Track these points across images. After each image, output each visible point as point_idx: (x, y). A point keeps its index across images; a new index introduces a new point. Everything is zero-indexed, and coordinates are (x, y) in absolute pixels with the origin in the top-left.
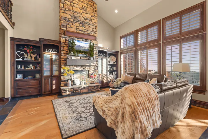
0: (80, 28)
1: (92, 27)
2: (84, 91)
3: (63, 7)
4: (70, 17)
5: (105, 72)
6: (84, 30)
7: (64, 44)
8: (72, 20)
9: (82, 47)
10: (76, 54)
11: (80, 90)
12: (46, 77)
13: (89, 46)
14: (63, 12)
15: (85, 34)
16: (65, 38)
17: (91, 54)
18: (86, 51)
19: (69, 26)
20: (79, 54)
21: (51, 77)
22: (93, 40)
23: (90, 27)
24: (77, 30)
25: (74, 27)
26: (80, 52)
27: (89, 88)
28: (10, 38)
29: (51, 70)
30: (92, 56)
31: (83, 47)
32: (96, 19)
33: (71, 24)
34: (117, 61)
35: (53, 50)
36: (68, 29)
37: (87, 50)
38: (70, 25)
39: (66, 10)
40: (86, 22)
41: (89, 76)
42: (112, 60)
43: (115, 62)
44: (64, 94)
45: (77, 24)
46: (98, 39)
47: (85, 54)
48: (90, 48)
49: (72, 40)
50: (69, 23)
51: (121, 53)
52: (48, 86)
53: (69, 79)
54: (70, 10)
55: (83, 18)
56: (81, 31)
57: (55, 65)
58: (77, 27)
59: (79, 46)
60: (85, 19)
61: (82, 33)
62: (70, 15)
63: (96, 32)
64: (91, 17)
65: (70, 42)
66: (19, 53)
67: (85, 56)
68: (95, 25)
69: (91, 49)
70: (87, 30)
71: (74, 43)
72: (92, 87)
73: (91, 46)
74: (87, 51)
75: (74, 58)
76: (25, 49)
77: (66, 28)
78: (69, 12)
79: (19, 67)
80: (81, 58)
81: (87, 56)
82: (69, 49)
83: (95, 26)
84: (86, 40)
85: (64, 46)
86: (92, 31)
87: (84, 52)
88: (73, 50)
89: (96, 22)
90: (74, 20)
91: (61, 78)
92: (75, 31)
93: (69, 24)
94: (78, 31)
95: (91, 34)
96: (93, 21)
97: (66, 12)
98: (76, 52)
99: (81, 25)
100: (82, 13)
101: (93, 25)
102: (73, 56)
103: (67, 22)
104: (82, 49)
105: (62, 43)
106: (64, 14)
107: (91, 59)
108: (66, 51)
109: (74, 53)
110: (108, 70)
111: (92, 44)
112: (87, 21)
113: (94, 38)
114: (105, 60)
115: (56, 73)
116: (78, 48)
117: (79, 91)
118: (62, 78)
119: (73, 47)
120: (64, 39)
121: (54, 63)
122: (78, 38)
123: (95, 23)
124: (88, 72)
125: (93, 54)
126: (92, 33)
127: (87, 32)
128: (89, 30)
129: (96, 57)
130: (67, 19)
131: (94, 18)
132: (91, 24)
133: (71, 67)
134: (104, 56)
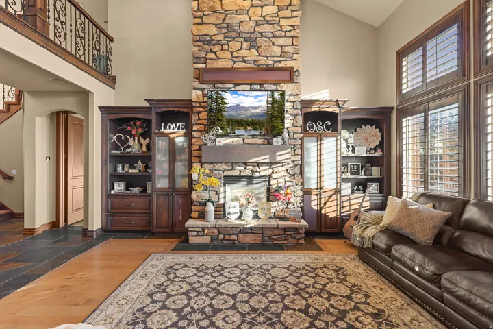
0: (244, 53)
1: (281, 41)
2: (250, 239)
3: (198, 9)
4: (213, 30)
5: (330, 183)
6: (254, 58)
7: (200, 107)
8: (220, 37)
9: (244, 107)
10: (229, 130)
11: (237, 235)
12: (161, 190)
13: (268, 101)
14: (198, 24)
15: (259, 69)
16: (202, 90)
17: (274, 128)
18: (257, 119)
19: (213, 56)
20: (236, 131)
21: (173, 190)
22: (285, 81)
23: (273, 44)
24: (235, 62)
25: (227, 55)
26: (240, 123)
27: (267, 232)
28: (100, 108)
29: (172, 176)
30: (280, 134)
31: (247, 109)
32: (295, 14)
33: (217, 48)
34: (384, 144)
35: (178, 124)
36: (210, 65)
37: (261, 115)
38: (215, 53)
39: (204, 15)
40: (261, 33)
41: (272, 195)
42: (361, 143)
43: (375, 149)
44: (192, 240)
45: (235, 45)
46: (301, 79)
47: (255, 129)
48: (273, 107)
49: (217, 93)
50: (212, 47)
51: (403, 113)
52: (164, 212)
53: (208, 201)
54: (214, 12)
55: (253, 24)
56: (244, 61)
57: (181, 161)
58: (235, 54)
59: (237, 107)
60: (258, 24)
61: (250, 66)
62: (216, 25)
63: (295, 56)
64: (279, 10)
65: (211, 98)
66: (119, 138)
67: (257, 133)
68: (293, 33)
69: (276, 112)
70: (263, 54)
71: (222, 99)
72: (276, 232)
73: (274, 101)
74: (261, 119)
75: (221, 142)
76: (129, 128)
77: (205, 63)
78: (212, 19)
79: (120, 169)
80: (246, 141)
81: (260, 133)
82: (209, 119)
83: (293, 37)
84: (261, 85)
85: (199, 113)
86: (281, 56)
87: (253, 123)
88: (219, 120)
89: (296, 21)
90: (225, 37)
91: (192, 195)
92: (229, 65)
93: (211, 51)
94: (236, 66)
95: (277, 65)
96: (283, 22)
97: (205, 20)
98: (228, 125)
99: (245, 45)
100: (248, 10)
101: (285, 36)
102: (219, 136)
103: (207, 47)
104: (244, 116)
105: (194, 105)
106: (200, 27)
107: (275, 144)
108: (205, 125)
109: (222, 128)
110: (348, 175)
111: (277, 95)
112: (266, 28)
113: (286, 75)
114: (329, 143)
115: (182, 183)
116: (232, 113)
117: (234, 237)
118: (194, 196)
119: (219, 111)
120: (200, 93)
121: (177, 157)
122: (237, 85)
123: (293, 26)
125: (283, 125)
126: (280, 62)
127: (263, 62)
128: (272, 53)
129: (296, 136)
130: (208, 38)
131: (288, 13)
132: (277, 33)
133: (217, 166)
134: (328, 128)
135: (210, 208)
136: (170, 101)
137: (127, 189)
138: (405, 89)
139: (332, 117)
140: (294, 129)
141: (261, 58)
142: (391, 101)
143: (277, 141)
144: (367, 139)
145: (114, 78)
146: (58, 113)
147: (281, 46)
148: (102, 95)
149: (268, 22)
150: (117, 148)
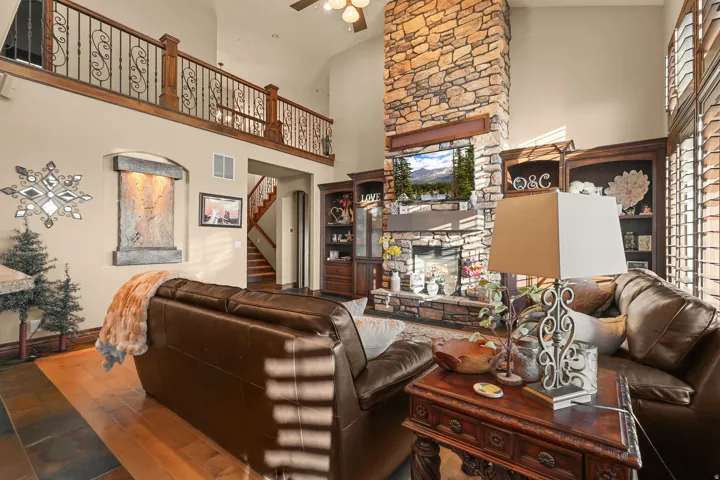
0: (433, 110)
1: (475, 85)
2: (430, 314)
3: (390, 77)
4: (404, 94)
6: (442, 113)
7: (390, 175)
8: (409, 99)
9: (429, 171)
10: (415, 196)
11: (418, 308)
13: (454, 161)
14: (390, 91)
15: (449, 124)
16: (393, 158)
17: (462, 189)
18: (444, 181)
19: (402, 120)
20: (422, 196)
21: (368, 259)
22: (479, 132)
23: (466, 90)
24: (423, 122)
25: (417, 116)
26: (425, 188)
27: (448, 309)
28: (319, 186)
29: (369, 244)
30: (467, 198)
31: (432, 172)
32: (492, 46)
33: (406, 112)
34: (653, 198)
35: (374, 195)
36: (400, 130)
37: (447, 177)
38: (404, 117)
39: (395, 81)
40: (451, 82)
41: (462, 270)
44: (378, 307)
45: (423, 104)
47: (441, 193)
48: (459, 167)
49: (402, 159)
50: (402, 112)
53: (394, 271)
54: (404, 74)
55: (442, 75)
56: (433, 119)
57: (376, 231)
58: (424, 113)
59: (422, 171)
60: (448, 72)
61: (439, 122)
62: (405, 87)
63: (492, 98)
64: (473, 49)
65: (397, 166)
66: (334, 211)
67: (443, 197)
68: (490, 71)
69: (464, 174)
70: (454, 106)
71: (406, 164)
72: (459, 310)
73: (461, 159)
74: (449, 181)
76: (341, 201)
77: (395, 130)
78: (402, 83)
79: (335, 239)
80: (434, 207)
81: (447, 197)
82: (396, 186)
83: (489, 76)
85: (390, 181)
86: (474, 103)
87: (439, 187)
88: (405, 187)
89: (494, 55)
90: (414, 97)
92: (418, 126)
93: (401, 116)
94: (425, 126)
95: (469, 115)
96: (477, 61)
97: (395, 86)
98: (414, 191)
99: (435, 100)
100: (438, 61)
101: (480, 77)
102: (406, 203)
103: (397, 113)
104: (430, 179)
105: (386, 174)
106: (391, 94)
107: (461, 209)
109: (408, 195)
111: (464, 153)
112: (458, 74)
115: (376, 253)
116: (417, 178)
117: (415, 310)
118: (384, 265)
119: (405, 177)
120: (390, 161)
121: (373, 227)
122: (426, 146)
123: (490, 62)
124: (460, 253)
126: (474, 110)
127: (453, 116)
128: (463, 101)
129: (493, 197)
130: (398, 103)
131: (483, 49)
132: (469, 77)
133: (406, 235)
134: (545, 182)
135: (396, 278)
136: (366, 173)
137: (340, 257)
139: (551, 167)
140: (492, 189)
141: (452, 111)
143: (464, 206)
144: (627, 192)
145: (334, 155)
146: (298, 192)
147: (475, 91)
148: (322, 174)
149: (461, 67)
150: (333, 220)
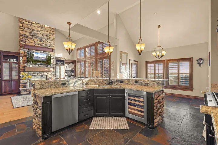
0: (38, 42)
1: (50, 41)
3: (22, 26)
4: (29, 34)
5: (62, 76)
6: (42, 44)
7: (23, 55)
8: (30, 36)
9: (40, 57)
10: (35, 63)
12: (6, 80)
13: (47, 56)
15: (43, 47)
16: (24, 50)
17: (48, 63)
18: (44, 60)
19: (28, 41)
20: (37, 63)
21: (11, 80)
22: (51, 52)
23: (47, 41)
24: (35, 44)
25: (33, 42)
26: (38, 61)
29: (11, 75)
30: (50, 64)
32: (53, 35)
33: (29, 39)
34: (74, 68)
35: (13, 59)
36: (27, 43)
38: (29, 40)
39: (24, 29)
42: (70, 67)
43: (73, 69)
44: (22, 93)
45: (36, 40)
46: (55, 51)
47: (43, 63)
48: (48, 58)
49: (31, 52)
50: (28, 39)
51: (78, 62)
52: (8, 87)
53: (27, 82)
54: (28, 29)
55: (41, 35)
56: (39, 45)
58: (35, 42)
59: (37, 57)
60: (43, 35)
61: (41, 46)
62: (29, 32)
63: (54, 46)
64: (49, 34)
65: (29, 54)
67: (44, 64)
68: (53, 40)
70: (45, 44)
71: (32, 54)
73: (48, 56)
74: (46, 60)
75: (31, 66)
77: (25, 43)
80: (39, 66)
83: (53, 41)
84: (44, 52)
85: (23, 57)
86: (50, 45)
87: (42, 61)
88: (31, 60)
89: (54, 37)
90: (32, 37)
92: (34, 45)
93: (27, 40)
94: (36, 45)
95: (48, 47)
96: (50, 37)
97: (25, 30)
98: (35, 61)
99: (39, 40)
100: (40, 31)
102: (31, 64)
103: (26, 38)
104: (39, 59)
105: (21, 54)
106: (23, 32)
107: (48, 67)
108: (25, 61)
110: (67, 75)
111: (49, 55)
112: (45, 37)
113: (51, 50)
114: (62, 67)
115: (15, 77)
116: (36, 58)
118: (21, 81)
119: (31, 58)
120: (23, 51)
121: (13, 70)
122: (36, 50)
124: (46, 77)
125: (51, 62)
127: (45, 46)
128: (47, 44)
129: (54, 65)
130: (26, 36)
131: (52, 35)
132: (49, 39)
133: (30, 73)
134: (62, 64)
135: (28, 84)
136: (11, 52)
138: (79, 57)
139: (63, 61)
140: (54, 64)
142: (76, 59)
143: (49, 66)
144: (71, 66)
147: (50, 43)
149: (46, 36)
